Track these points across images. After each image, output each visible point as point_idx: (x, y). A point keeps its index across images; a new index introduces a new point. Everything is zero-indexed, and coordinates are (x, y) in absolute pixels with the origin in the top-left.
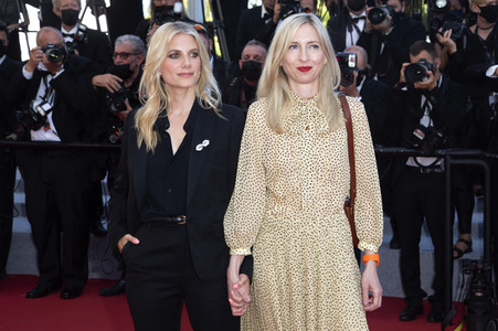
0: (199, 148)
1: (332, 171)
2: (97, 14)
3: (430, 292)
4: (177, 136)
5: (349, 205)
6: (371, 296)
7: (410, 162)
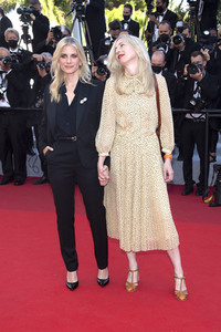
2: (27, 43)
4: (71, 96)
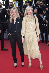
0: (18, 23)
1: (34, 26)
3: (45, 40)
4: (15, 22)
5: (36, 29)
6: (38, 40)
7: (43, 24)
